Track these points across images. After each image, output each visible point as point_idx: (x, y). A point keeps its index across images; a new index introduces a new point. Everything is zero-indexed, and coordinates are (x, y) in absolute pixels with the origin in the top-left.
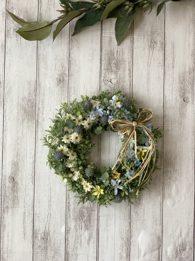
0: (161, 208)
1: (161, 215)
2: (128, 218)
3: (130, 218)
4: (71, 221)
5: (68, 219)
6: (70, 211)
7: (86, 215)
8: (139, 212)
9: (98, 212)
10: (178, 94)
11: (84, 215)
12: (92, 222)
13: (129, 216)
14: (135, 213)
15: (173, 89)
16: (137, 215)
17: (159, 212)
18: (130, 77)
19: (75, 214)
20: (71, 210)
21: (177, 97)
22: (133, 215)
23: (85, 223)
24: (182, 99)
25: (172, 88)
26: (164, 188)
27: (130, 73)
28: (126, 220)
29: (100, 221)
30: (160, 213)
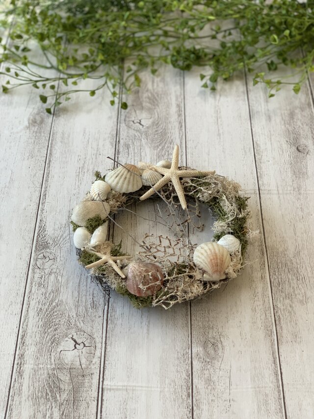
0: (276, 367)
1: (278, 387)
2: (185, 393)
3: (191, 395)
4: (23, 403)
5: (16, 398)
6: (21, 376)
7: (66, 386)
8: (215, 379)
9: (101, 380)
10: (283, 141)
11: (62, 386)
12: (83, 405)
13: (188, 388)
14: (203, 383)
15: (272, 132)
16: (210, 387)
17: (273, 378)
18: (180, 115)
19: (36, 385)
20: (26, 375)
21: (281, 145)
22: (199, 386)
23: (62, 410)
24: (294, 148)
25: (270, 131)
26: (277, 319)
27: (180, 110)
28: (181, 400)
29: (104, 403)
30: (275, 381)
